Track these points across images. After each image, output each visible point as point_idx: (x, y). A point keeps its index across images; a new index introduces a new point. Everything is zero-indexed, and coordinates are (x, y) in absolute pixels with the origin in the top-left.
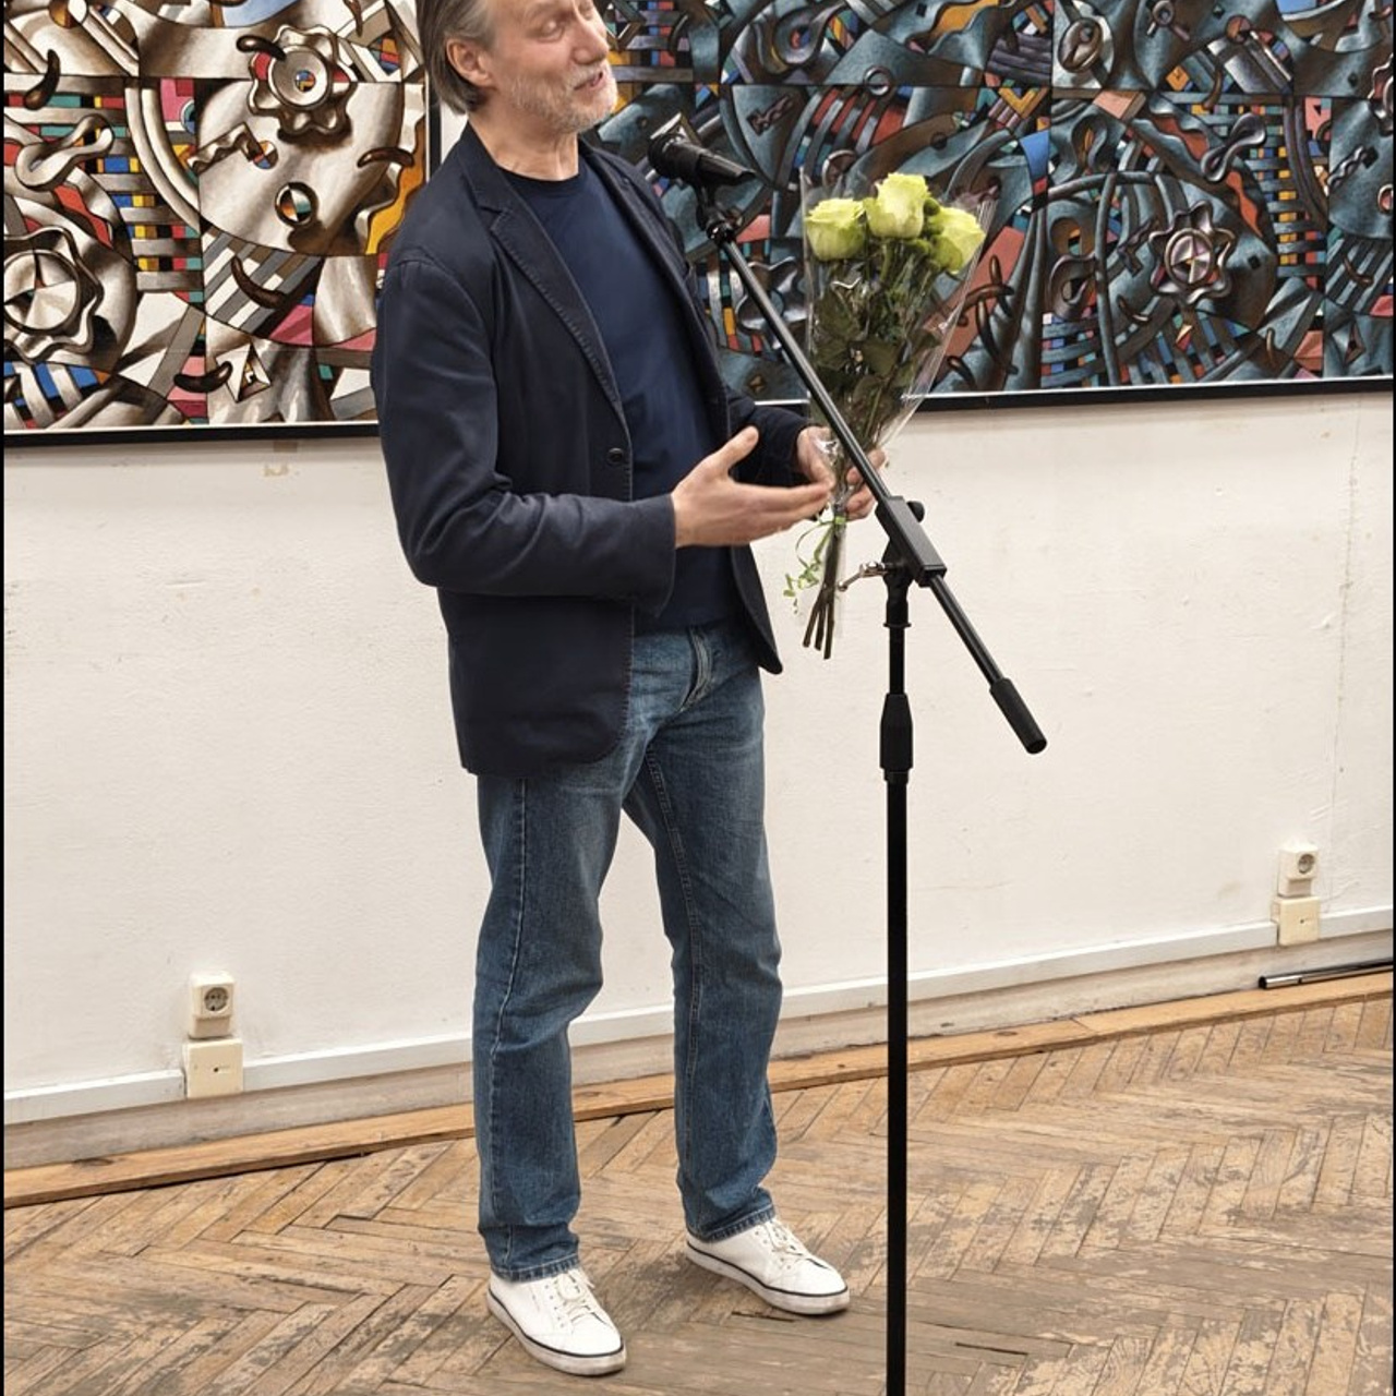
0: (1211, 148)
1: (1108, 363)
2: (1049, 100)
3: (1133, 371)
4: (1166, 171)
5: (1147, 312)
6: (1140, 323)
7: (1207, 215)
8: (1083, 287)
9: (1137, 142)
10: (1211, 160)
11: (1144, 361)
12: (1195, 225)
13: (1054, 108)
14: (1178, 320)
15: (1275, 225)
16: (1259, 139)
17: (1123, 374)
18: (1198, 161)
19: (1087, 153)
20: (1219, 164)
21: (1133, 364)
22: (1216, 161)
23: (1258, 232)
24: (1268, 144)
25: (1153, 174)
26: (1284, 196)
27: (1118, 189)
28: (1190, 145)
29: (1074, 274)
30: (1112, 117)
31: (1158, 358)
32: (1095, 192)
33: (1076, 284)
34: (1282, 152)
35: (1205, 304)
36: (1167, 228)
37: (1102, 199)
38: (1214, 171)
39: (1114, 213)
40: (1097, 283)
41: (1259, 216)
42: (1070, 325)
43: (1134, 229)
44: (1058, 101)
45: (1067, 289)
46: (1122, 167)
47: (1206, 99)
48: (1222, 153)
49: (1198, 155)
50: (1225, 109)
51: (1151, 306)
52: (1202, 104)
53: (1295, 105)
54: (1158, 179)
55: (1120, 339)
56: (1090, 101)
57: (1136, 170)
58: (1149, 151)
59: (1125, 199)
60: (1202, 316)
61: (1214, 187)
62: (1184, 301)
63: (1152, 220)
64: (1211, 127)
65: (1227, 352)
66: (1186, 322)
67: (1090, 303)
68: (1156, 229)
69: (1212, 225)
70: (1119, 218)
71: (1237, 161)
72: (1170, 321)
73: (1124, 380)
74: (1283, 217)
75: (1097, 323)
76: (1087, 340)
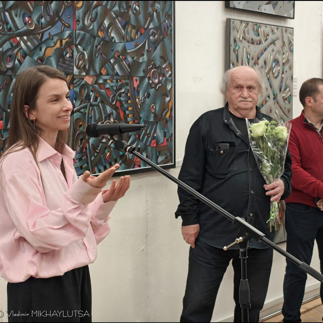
0: (112, 94)
1: (90, 167)
2: (73, 79)
3: (96, 169)
4: (102, 102)
5: (99, 149)
6: (97, 153)
7: (112, 115)
8: (83, 141)
9: (95, 92)
10: (112, 97)
11: (99, 165)
12: (109, 119)
13: (75, 81)
14: (106, 151)
15: (128, 118)
16: (123, 90)
17: (94, 170)
18: (109, 98)
19: (83, 96)
20: (115, 98)
21: (96, 166)
22: (114, 98)
23: (124, 121)
24: (125, 92)
25: (99, 103)
26: (130, 109)
27: (91, 108)
28: (107, 93)
29: (81, 137)
30: (89, 84)
31: (102, 164)
32: (85, 109)
33: (82, 140)
34: (129, 95)
35: (113, 145)
36: (102, 121)
37: (87, 111)
38: (113, 101)
39: (90, 116)
40: (86, 139)
41: (124, 116)
42: (81, 154)
43: (95, 121)
44: (76, 79)
45: (79, 142)
46: (91, 101)
47: (110, 78)
48: (115, 96)
49: (109, 97)
50: (115, 81)
51: (100, 147)
52: (109, 79)
53: (131, 79)
54: (100, 104)
55: (93, 158)
56: (83, 79)
57: (95, 102)
58: (98, 96)
59: (93, 111)
60: (112, 149)
61: (113, 107)
62: (107, 144)
63: (99, 118)
64: (112, 87)
65: (118, 161)
66: (108, 152)
67: (85, 147)
68: (100, 121)
69: (113, 119)
70: (91, 118)
71: (118, 98)
72: (104, 151)
73: (94, 172)
74: (130, 116)
75: (87, 153)
76: (85, 159)
